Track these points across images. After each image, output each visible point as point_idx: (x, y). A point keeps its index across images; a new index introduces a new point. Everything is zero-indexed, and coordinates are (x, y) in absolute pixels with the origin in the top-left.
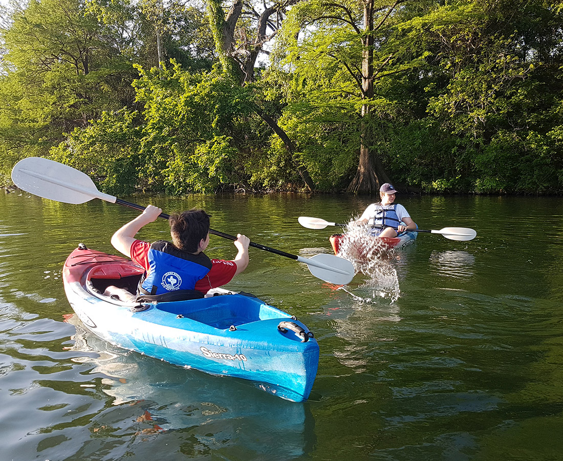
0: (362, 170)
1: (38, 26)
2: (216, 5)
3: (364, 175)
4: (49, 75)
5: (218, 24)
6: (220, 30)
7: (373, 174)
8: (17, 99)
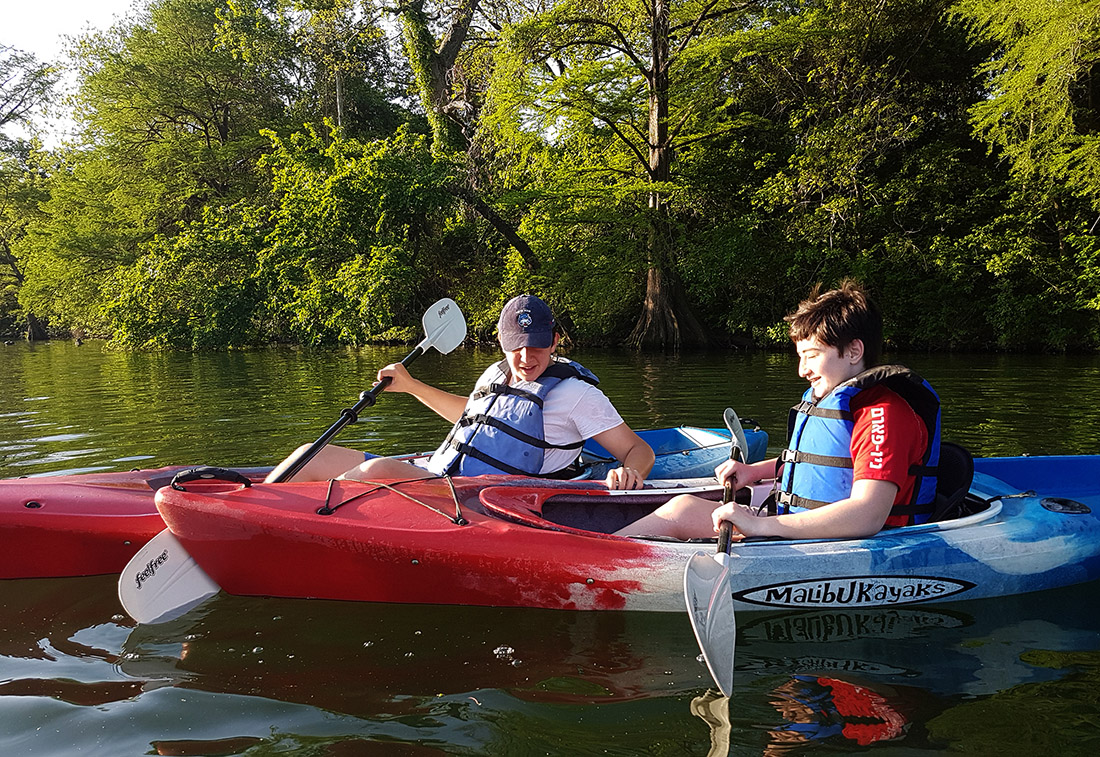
0: (651, 306)
1: (140, 68)
2: (418, 27)
3: (653, 316)
4: (154, 149)
5: (423, 58)
6: (427, 70)
7: (669, 312)
8: (109, 188)
